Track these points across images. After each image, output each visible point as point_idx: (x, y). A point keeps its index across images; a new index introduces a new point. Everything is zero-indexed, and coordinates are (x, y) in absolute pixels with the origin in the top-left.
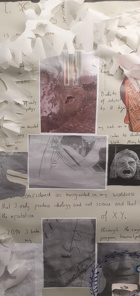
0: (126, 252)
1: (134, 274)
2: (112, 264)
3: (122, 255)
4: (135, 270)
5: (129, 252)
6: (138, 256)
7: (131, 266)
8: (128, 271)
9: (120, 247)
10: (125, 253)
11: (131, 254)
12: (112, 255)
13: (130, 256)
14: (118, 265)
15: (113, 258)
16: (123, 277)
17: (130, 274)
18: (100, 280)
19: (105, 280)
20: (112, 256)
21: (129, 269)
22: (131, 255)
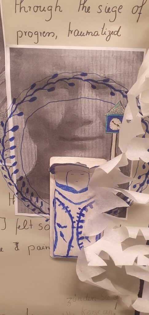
0: (84, 78)
1: (101, 137)
2: (49, 107)
3: (72, 85)
4: (104, 126)
5: (89, 77)
6: (113, 90)
7: (94, 115)
8: (87, 127)
9: (66, 62)
10: (81, 79)
11: (96, 82)
12: (48, 84)
13: (93, 87)
14: (64, 112)
15: (49, 90)
16: (76, 143)
17: (90, 135)
18: (23, 147)
19: (33, 147)
20: (48, 87)
21: (89, 122)
22: (95, 85)
